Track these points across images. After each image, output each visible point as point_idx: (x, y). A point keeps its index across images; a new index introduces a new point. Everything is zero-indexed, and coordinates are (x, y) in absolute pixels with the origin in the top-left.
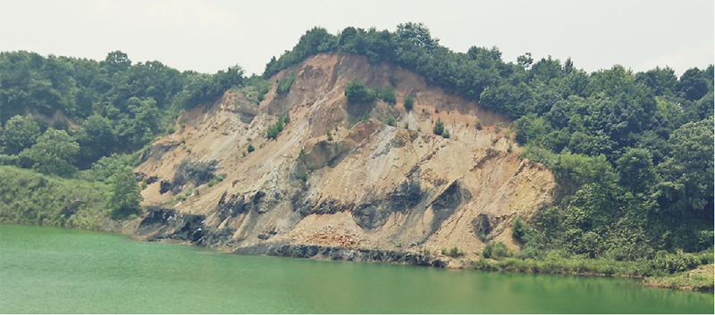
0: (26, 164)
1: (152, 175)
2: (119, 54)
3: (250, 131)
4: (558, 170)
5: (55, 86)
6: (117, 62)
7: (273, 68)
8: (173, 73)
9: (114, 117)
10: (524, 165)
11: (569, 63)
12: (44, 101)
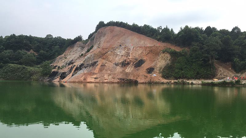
0: (21, 64)
1: (56, 65)
2: (50, 35)
3: (83, 51)
4: (172, 53)
5: (31, 43)
6: (49, 37)
7: (91, 36)
8: (64, 40)
9: (47, 51)
10: (161, 53)
11: (172, 30)
12: (27, 47)
